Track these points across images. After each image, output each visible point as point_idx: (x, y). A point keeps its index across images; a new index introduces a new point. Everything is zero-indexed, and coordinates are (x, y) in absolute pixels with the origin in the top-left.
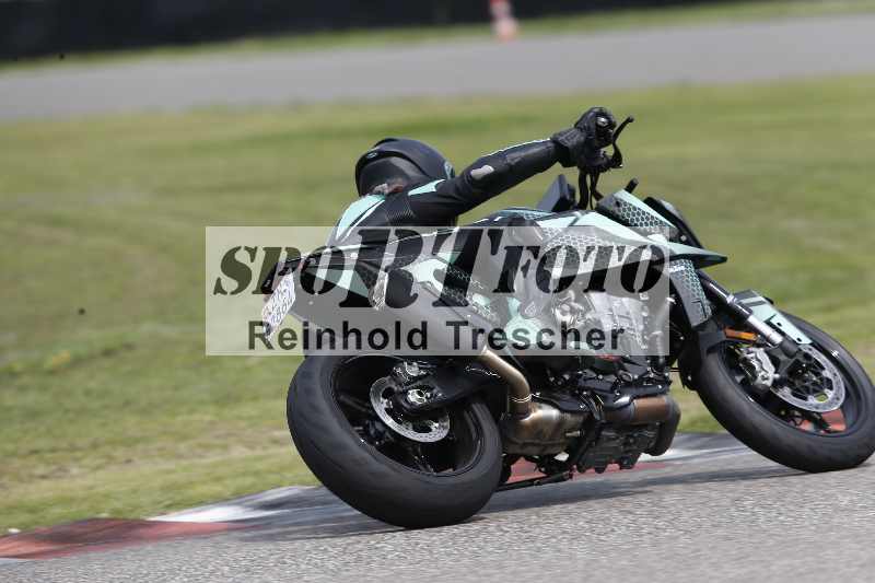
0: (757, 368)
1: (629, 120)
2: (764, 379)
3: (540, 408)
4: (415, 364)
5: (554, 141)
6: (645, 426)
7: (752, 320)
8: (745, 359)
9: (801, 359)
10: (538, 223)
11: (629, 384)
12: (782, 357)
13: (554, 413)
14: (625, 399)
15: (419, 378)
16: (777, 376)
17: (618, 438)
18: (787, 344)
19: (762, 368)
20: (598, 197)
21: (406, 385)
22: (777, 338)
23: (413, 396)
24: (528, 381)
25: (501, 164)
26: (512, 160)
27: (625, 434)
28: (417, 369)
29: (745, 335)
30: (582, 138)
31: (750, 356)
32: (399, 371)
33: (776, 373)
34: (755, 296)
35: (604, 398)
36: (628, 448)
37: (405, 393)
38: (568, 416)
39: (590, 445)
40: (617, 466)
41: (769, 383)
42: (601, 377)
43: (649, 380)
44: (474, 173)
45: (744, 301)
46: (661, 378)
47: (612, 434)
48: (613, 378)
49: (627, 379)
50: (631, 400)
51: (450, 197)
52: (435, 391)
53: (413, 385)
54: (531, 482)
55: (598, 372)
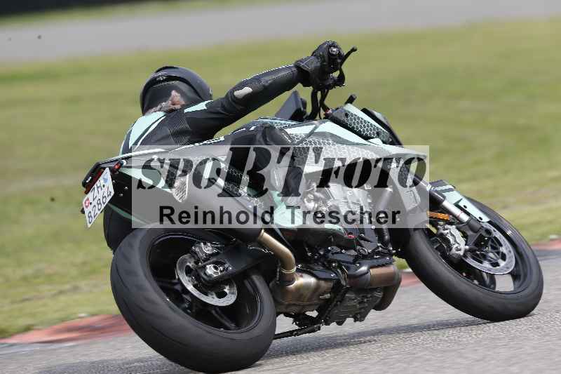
0: (452, 241)
1: (353, 50)
2: (458, 250)
3: (302, 276)
4: (209, 244)
5: (297, 66)
6: (375, 289)
7: (446, 204)
8: (442, 234)
9: (484, 234)
10: (286, 130)
11: (365, 257)
12: (470, 233)
13: (312, 280)
14: (364, 269)
15: (212, 255)
16: (467, 247)
17: (356, 298)
18: (472, 222)
19: (455, 241)
20: (326, 109)
21: (204, 261)
22: (465, 218)
23: (210, 270)
24: (295, 256)
25: (258, 85)
26: (267, 82)
27: (361, 295)
28: (210, 248)
29: (441, 216)
30: (319, 64)
31: (446, 232)
32: (197, 250)
33: (466, 245)
34: (445, 185)
35: (348, 268)
36: (362, 306)
37: (204, 267)
38: (323, 283)
39: (336, 305)
40: (352, 319)
41: (461, 253)
42: (343, 251)
43: (378, 253)
44: (237, 93)
45: (439, 189)
46: (386, 251)
47: (353, 296)
48: (353, 252)
49: (364, 253)
50: (369, 269)
51: (218, 113)
52: (226, 266)
53: (209, 261)
54: (290, 333)
55: (341, 247)
